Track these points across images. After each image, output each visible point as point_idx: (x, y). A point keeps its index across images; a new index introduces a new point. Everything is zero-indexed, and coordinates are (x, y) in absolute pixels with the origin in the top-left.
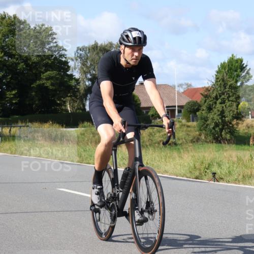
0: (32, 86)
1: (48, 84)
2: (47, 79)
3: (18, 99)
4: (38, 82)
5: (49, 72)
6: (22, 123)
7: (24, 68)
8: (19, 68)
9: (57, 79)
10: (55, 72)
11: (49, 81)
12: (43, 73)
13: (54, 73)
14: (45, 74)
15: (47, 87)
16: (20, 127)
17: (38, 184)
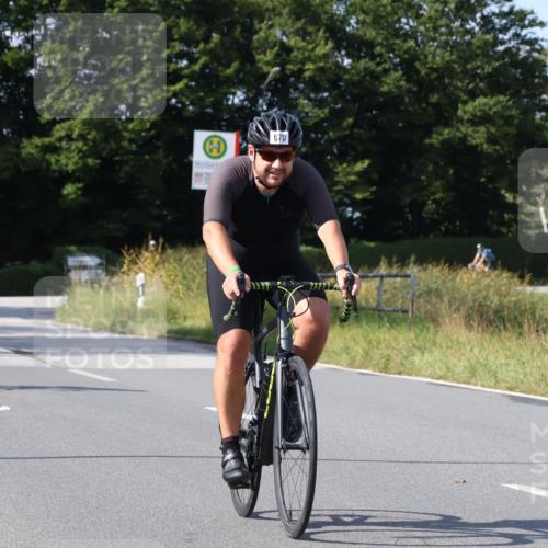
0: (427, 141)
1: (478, 137)
2: (476, 121)
3: (374, 188)
4: (446, 131)
5: (481, 100)
6: (390, 265)
7: (399, 87)
8: (385, 88)
9: (508, 120)
10: (502, 98)
11: (483, 129)
12: (465, 103)
13: (499, 102)
14: (470, 107)
15: (477, 146)
16: (382, 277)
17: (439, 466)
